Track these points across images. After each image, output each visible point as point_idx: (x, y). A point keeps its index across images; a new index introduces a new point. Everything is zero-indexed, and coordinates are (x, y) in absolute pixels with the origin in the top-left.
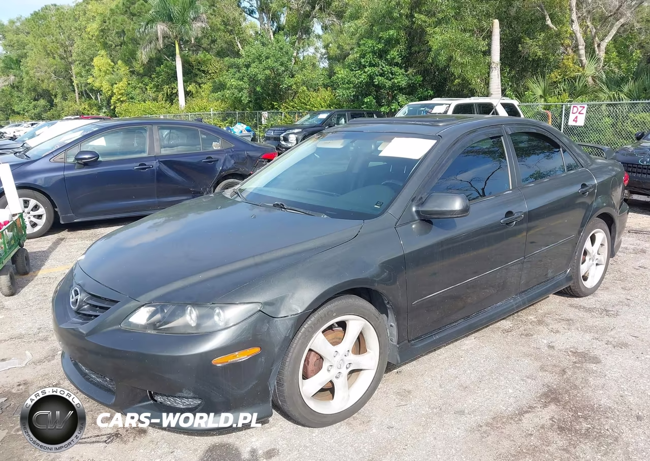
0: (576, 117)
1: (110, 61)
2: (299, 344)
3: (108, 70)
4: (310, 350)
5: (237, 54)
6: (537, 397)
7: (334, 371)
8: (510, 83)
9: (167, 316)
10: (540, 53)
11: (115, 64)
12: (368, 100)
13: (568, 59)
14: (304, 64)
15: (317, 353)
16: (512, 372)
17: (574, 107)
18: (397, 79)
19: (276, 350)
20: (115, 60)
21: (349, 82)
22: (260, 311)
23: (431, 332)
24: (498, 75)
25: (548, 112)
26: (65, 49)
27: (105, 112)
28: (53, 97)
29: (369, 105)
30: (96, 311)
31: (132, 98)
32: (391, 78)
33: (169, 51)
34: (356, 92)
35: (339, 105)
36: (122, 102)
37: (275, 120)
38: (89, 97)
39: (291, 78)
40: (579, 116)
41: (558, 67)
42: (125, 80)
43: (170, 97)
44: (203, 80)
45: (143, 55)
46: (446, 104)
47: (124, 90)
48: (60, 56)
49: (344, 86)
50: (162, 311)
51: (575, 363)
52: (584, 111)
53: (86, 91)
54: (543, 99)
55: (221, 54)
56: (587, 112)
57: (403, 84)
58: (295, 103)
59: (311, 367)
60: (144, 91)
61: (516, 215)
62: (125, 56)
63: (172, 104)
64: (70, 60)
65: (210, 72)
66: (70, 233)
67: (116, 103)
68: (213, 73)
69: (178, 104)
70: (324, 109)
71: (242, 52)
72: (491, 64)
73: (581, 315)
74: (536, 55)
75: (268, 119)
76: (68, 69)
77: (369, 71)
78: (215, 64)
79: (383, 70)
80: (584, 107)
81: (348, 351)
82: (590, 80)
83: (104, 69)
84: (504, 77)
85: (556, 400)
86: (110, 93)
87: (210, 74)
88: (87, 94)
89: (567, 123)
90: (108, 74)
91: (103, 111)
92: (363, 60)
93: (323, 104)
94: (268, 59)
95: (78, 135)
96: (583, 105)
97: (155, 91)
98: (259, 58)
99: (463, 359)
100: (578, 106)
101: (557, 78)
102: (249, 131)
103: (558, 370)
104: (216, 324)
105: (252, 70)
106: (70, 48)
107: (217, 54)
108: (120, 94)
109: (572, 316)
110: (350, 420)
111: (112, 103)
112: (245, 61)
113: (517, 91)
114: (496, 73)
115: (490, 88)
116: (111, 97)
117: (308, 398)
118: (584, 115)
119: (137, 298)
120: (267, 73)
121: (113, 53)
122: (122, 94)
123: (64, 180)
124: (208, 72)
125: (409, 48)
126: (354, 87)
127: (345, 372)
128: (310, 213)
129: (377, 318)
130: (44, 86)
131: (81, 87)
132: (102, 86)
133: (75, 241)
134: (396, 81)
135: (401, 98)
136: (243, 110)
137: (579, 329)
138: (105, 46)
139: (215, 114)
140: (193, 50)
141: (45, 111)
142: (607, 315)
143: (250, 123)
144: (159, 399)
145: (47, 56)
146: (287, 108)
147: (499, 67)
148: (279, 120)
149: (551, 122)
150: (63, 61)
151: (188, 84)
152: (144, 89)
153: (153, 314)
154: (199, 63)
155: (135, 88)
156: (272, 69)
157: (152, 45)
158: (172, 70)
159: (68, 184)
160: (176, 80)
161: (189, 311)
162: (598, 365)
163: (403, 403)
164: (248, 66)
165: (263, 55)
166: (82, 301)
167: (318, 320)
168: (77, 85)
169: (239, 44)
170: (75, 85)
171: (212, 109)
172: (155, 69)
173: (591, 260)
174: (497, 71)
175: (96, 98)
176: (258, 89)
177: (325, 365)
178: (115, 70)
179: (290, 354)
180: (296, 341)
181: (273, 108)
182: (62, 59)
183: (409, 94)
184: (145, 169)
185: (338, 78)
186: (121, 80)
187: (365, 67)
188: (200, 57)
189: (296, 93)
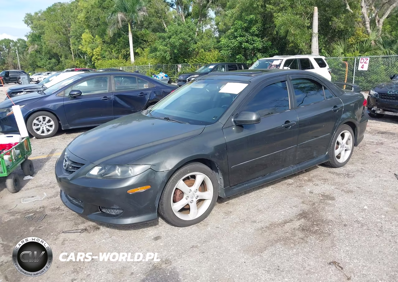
0: (363, 65)
1: (91, 36)
2: (170, 185)
3: (90, 41)
4: (177, 189)
5: (164, 31)
6: (296, 216)
7: (189, 200)
8: (324, 45)
9: (107, 171)
10: (342, 27)
11: (94, 38)
12: (239, 57)
13: (359, 30)
14: (202, 36)
15: (180, 190)
16: (287, 204)
17: (362, 59)
18: (256, 44)
19: (159, 187)
20: (94, 35)
21: (228, 46)
22: (150, 168)
23: (243, 183)
24: (317, 40)
25: (346, 62)
26: (66, 29)
27: (89, 66)
28: (59, 57)
29: (240, 60)
30: (75, 169)
31: (104, 57)
32: (253, 43)
33: (125, 29)
34: (232, 52)
35: (223, 60)
36: (98, 59)
37: (185, 69)
38: (80, 57)
39: (195, 44)
40: (365, 65)
41: (353, 35)
42: (100, 47)
43: (126, 56)
44: (145, 46)
45: (110, 32)
46: (280, 60)
47: (100, 52)
48: (63, 33)
49: (225, 48)
50: (105, 168)
51: (321, 200)
52: (368, 62)
53: (78, 53)
54: (343, 55)
55: (155, 31)
56: (369, 62)
57: (260, 47)
58: (197, 59)
59: (177, 197)
60: (111, 53)
61: (291, 123)
62: (100, 32)
63: (127, 61)
64: (69, 35)
65: (149, 41)
66: (67, 135)
67: (95, 60)
68: (151, 42)
69: (130, 61)
70: (214, 62)
71: (167, 29)
72: (312, 34)
73: (333, 177)
74: (340, 28)
75: (182, 69)
76: (67, 41)
77: (239, 39)
78: (151, 36)
79: (248, 39)
80: (367, 59)
81: (197, 190)
82: (373, 42)
83: (88, 40)
84: (321, 41)
85: (305, 217)
86: (91, 54)
87: (149, 42)
88: (79, 56)
89: (357, 69)
90: (90, 43)
91: (88, 65)
92: (235, 33)
93: (213, 59)
94: (181, 33)
95: (71, 81)
96: (367, 58)
97: (117, 53)
98: (176, 33)
99: (262, 197)
100: (364, 59)
101: (352, 41)
102: (166, 77)
103: (311, 203)
104: (130, 174)
105: (172, 40)
106: (69, 28)
107: (152, 31)
108: (97, 55)
109: (328, 177)
110: (199, 224)
111: (93, 60)
112: (168, 35)
113: (328, 50)
114: (316, 40)
115: (312, 48)
116: (92, 57)
117: (176, 212)
118: (368, 64)
119: (94, 162)
120: (180, 42)
121: (93, 31)
122: (98, 55)
123: (64, 106)
124: (147, 41)
125: (264, 25)
126: (231, 49)
127: (195, 200)
128: (181, 122)
129: (212, 174)
130: (54, 51)
131: (75, 50)
132: (87, 51)
133: (69, 139)
134: (255, 45)
135: (259, 55)
136: (167, 64)
137: (330, 184)
138: (89, 27)
139: (151, 66)
140: (139, 28)
141: (55, 66)
142: (347, 177)
143: (171, 72)
144: (104, 210)
145: (55, 33)
146: (193, 62)
147: (317, 35)
148: (188, 70)
149: (347, 68)
150: (65, 36)
151: (136, 48)
152: (111, 52)
153: (101, 170)
154: (142, 36)
155: (106, 51)
156: (183, 39)
157: (115, 26)
158: (127, 40)
159: (65, 108)
160: (129, 46)
161: (117, 168)
162: (333, 201)
163: (226, 217)
164: (170, 38)
165: (178, 31)
166: (68, 165)
167: (180, 174)
168: (73, 50)
169: (165, 25)
170: (72, 50)
171: (149, 63)
172: (117, 39)
173: (342, 148)
174: (316, 38)
175: (84, 58)
176: (176, 51)
177: (185, 196)
178: (94, 41)
179: (166, 190)
180: (169, 184)
181: (184, 62)
182: (64, 35)
183: (264, 53)
184: (107, 99)
185: (221, 44)
186: (97, 47)
187: (237, 37)
188: (143, 32)
189: (198, 53)
